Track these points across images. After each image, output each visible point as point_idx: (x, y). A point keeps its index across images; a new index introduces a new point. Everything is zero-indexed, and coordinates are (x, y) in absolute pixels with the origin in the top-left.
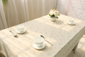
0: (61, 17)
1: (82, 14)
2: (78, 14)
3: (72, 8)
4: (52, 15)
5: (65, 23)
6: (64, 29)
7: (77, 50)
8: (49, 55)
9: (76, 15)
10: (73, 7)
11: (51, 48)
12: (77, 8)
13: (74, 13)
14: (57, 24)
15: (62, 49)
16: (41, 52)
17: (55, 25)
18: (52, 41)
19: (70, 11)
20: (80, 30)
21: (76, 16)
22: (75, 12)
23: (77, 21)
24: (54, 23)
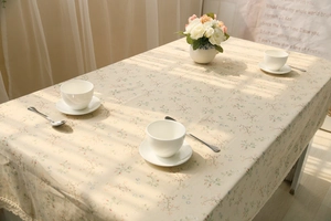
0: (233, 49)
1: (314, 33)
2: (295, 34)
3: (271, 12)
4: (197, 38)
5: (252, 69)
6: (251, 90)
7: (301, 181)
8: (213, 185)
9: (288, 38)
10: (274, 7)
11: (213, 162)
12: (291, 10)
13: (280, 31)
14: (222, 73)
15: (258, 161)
16: (179, 175)
17: (213, 79)
18: (214, 135)
19: (263, 23)
20: (316, 91)
21: (287, 43)
22: (283, 27)
23: (297, 61)
24: (208, 71)
